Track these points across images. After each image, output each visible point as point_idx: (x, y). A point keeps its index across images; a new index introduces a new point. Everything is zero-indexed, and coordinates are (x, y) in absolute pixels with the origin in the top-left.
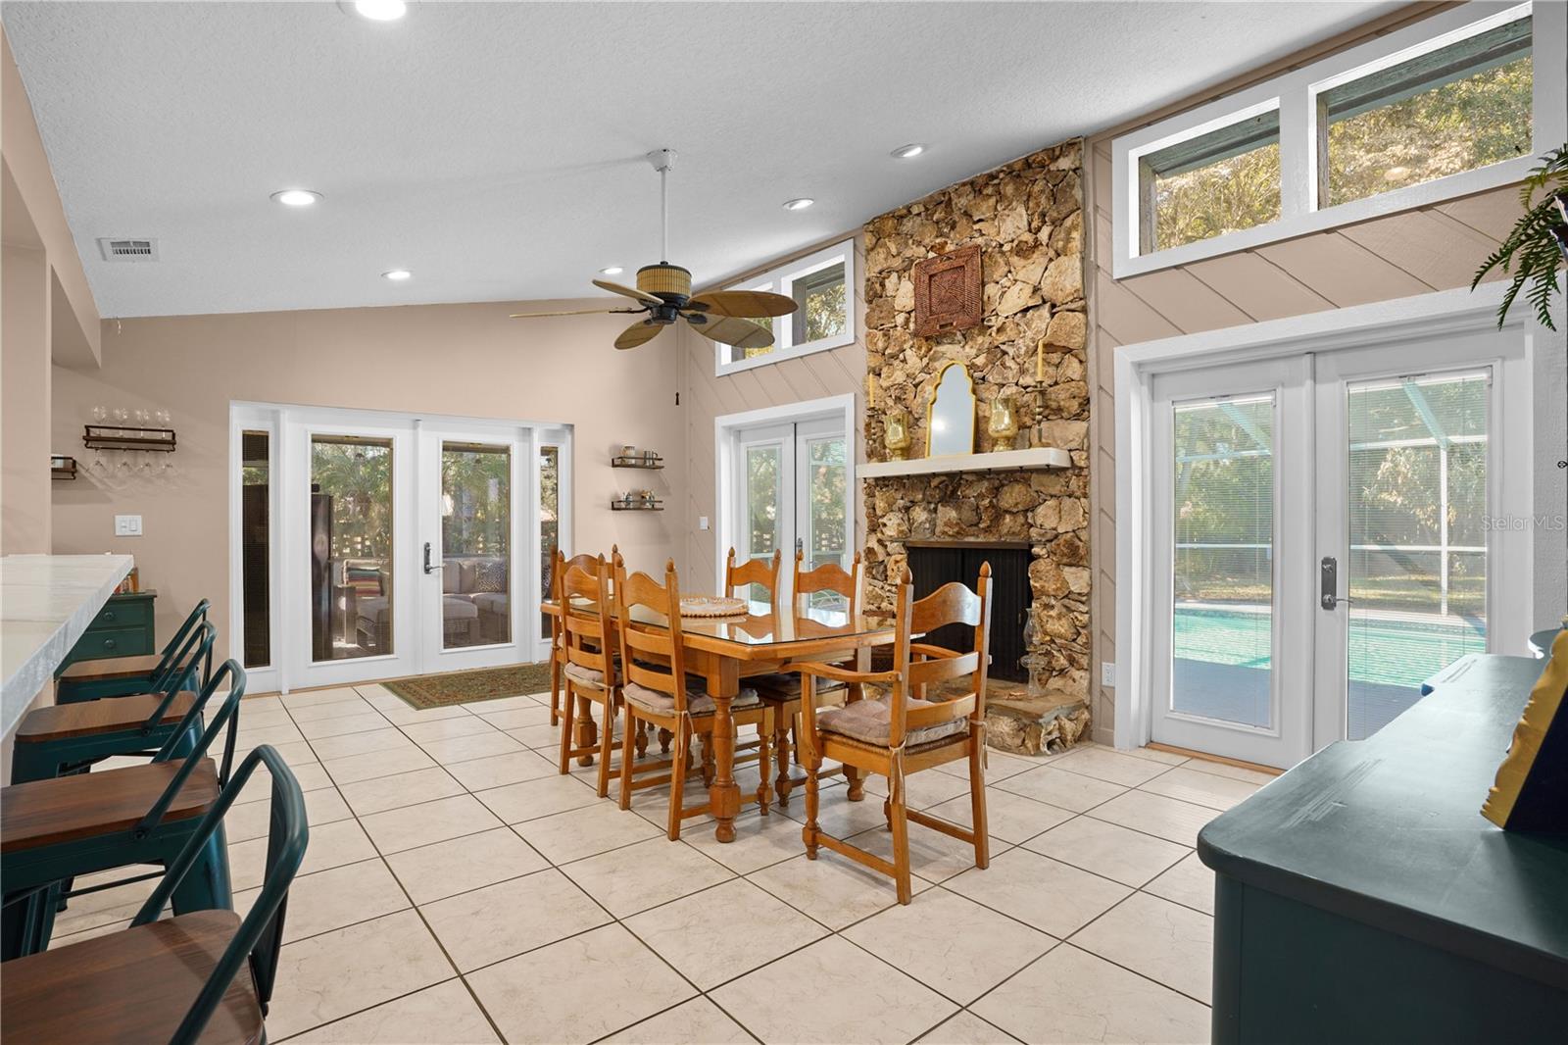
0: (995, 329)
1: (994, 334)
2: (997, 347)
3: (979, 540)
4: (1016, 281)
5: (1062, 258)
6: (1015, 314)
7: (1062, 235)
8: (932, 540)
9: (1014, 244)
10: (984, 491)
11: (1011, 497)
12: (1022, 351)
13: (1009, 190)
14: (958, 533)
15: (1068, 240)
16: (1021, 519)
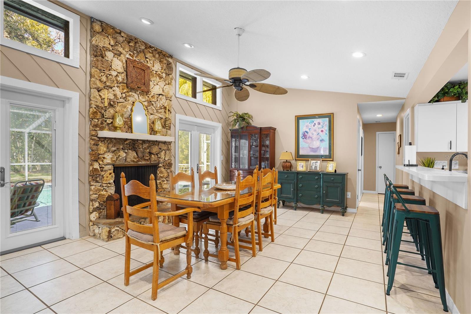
0: (151, 95)
1: (150, 97)
2: (151, 102)
3: (143, 163)
4: (158, 84)
5: (169, 85)
6: (157, 94)
7: (170, 79)
8: (125, 163)
9: (157, 73)
10: (146, 147)
11: (155, 149)
12: (158, 106)
13: (157, 56)
14: (138, 161)
15: (171, 82)
16: (156, 156)
